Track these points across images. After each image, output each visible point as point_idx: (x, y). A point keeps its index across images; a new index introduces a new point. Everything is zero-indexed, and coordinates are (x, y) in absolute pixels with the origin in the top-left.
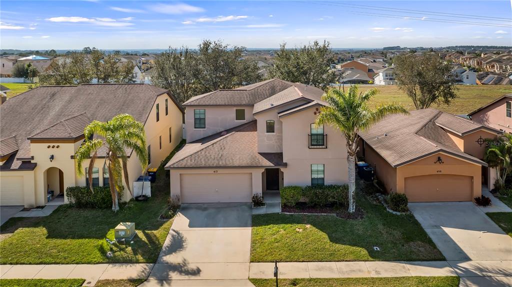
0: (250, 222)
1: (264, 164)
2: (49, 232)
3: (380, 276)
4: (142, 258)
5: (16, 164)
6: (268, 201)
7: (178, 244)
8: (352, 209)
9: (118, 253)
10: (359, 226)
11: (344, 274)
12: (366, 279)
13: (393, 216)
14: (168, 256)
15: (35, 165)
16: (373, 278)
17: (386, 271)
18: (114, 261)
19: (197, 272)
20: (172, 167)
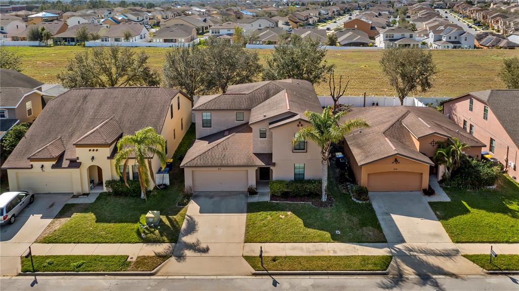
0: (245, 209)
1: (257, 164)
2: (97, 217)
3: (336, 255)
4: (166, 239)
5: (65, 163)
6: (260, 191)
7: (192, 227)
8: (324, 198)
9: (149, 235)
10: (328, 214)
11: (311, 253)
12: (325, 257)
13: (355, 204)
14: (185, 237)
15: (80, 163)
16: (330, 256)
17: (341, 250)
18: (147, 241)
19: (206, 250)
20: (186, 166)
